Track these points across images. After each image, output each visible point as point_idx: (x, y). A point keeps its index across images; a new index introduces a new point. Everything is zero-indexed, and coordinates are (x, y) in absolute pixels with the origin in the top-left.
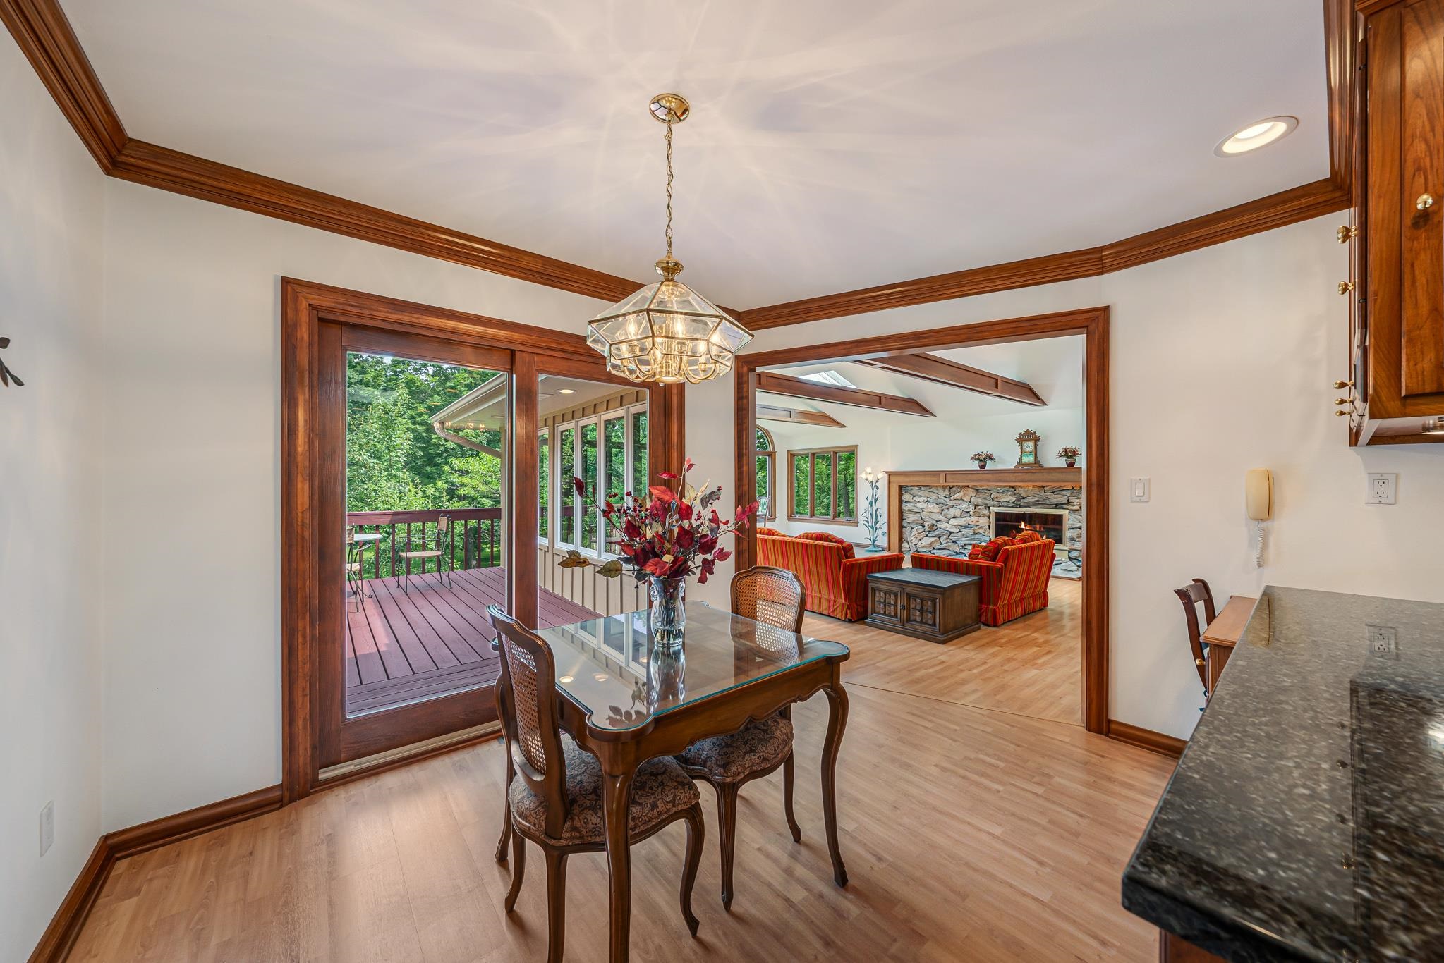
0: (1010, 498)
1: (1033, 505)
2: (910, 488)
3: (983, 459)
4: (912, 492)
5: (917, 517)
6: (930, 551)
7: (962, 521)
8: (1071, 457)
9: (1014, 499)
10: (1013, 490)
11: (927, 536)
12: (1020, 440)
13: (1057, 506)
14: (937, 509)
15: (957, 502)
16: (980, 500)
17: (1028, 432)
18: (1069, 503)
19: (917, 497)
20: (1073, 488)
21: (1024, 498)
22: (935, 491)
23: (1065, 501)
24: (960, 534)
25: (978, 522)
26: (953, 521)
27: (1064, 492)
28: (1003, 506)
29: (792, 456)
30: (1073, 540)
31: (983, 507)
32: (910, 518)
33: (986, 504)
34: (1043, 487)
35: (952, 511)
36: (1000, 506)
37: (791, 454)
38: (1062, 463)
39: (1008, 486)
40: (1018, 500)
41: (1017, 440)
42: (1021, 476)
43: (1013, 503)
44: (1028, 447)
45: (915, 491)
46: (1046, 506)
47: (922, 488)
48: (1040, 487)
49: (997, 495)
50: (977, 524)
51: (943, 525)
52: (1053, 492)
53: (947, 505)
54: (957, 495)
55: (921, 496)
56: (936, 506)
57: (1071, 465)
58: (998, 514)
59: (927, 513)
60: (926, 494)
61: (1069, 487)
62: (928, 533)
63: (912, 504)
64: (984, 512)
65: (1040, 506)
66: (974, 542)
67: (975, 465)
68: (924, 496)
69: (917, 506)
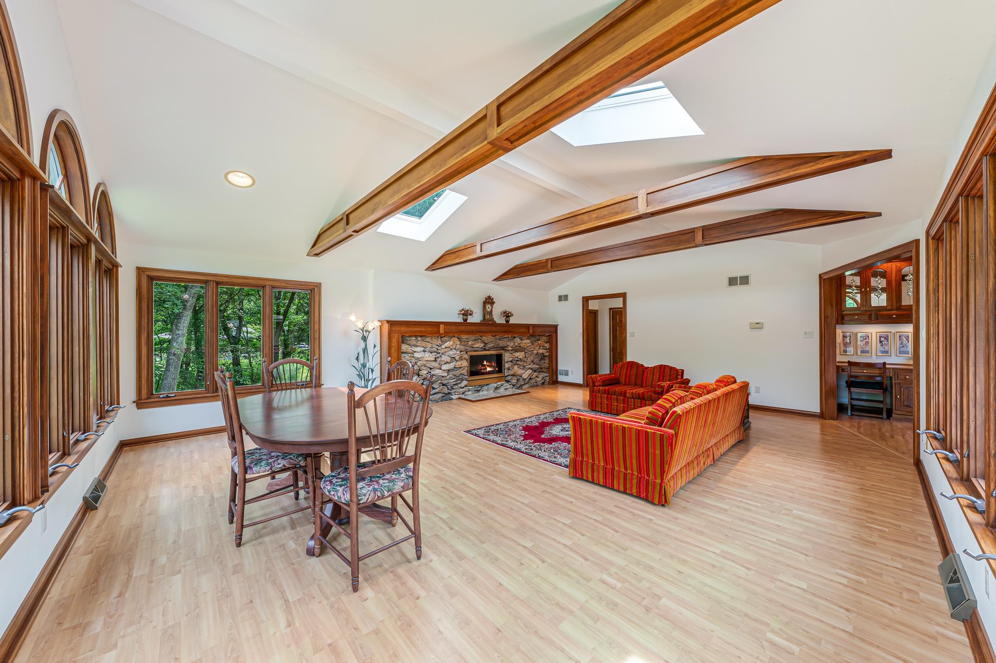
0: (480, 344)
1: (492, 349)
2: (408, 339)
3: (466, 313)
4: (410, 342)
7: (451, 366)
8: (507, 316)
9: (482, 345)
10: (481, 338)
12: (484, 303)
13: (500, 348)
14: (431, 357)
15: (446, 350)
16: (462, 347)
17: (488, 297)
18: (506, 346)
19: (413, 347)
20: (508, 337)
21: (486, 344)
22: (429, 340)
23: (504, 345)
24: (448, 377)
25: (462, 365)
26: (445, 367)
27: (505, 340)
28: (475, 351)
30: (508, 369)
31: (465, 353)
33: (466, 349)
34: (495, 336)
35: (445, 358)
36: (473, 351)
38: (502, 321)
39: (477, 336)
40: (484, 346)
42: (484, 328)
43: (481, 348)
44: (488, 307)
45: (413, 340)
47: (419, 338)
49: (473, 342)
50: (462, 366)
51: (436, 372)
53: (439, 353)
54: (447, 344)
55: (417, 346)
56: (431, 355)
57: (507, 321)
58: (471, 357)
59: (424, 362)
60: (424, 344)
61: (506, 336)
62: (422, 381)
63: (409, 355)
64: (465, 356)
65: (495, 349)
66: (459, 382)
67: (460, 320)
68: (420, 346)
69: (415, 356)
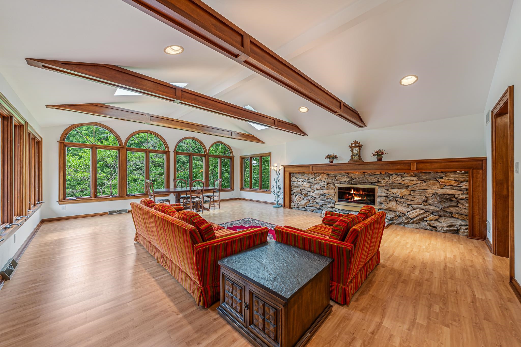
0: (346, 179)
1: (358, 183)
2: (295, 174)
3: (331, 158)
4: (296, 176)
5: (298, 189)
6: (305, 207)
7: (321, 192)
8: (380, 155)
9: (348, 180)
10: (347, 174)
11: (303, 199)
12: (352, 147)
13: (372, 183)
14: (308, 185)
15: (318, 181)
16: (330, 180)
17: (356, 142)
18: (378, 182)
19: (298, 179)
20: (381, 174)
21: (353, 179)
22: (307, 175)
23: (376, 181)
24: (320, 199)
25: (329, 192)
26: (316, 192)
27: (376, 176)
28: (342, 184)
29: (242, 159)
30: (381, 203)
31: (332, 184)
32: (295, 190)
33: (333, 182)
34: (364, 173)
35: (316, 187)
36: (340, 184)
37: (241, 158)
38: (374, 159)
39: (345, 173)
40: (350, 181)
41: (350, 147)
42: (352, 167)
43: (348, 182)
44: (356, 150)
45: (297, 175)
46: (366, 184)
47: (301, 174)
48: (362, 173)
49: (339, 177)
51: (311, 194)
52: (370, 176)
53: (313, 183)
54: (318, 178)
55: (300, 178)
56: (308, 184)
57: (380, 160)
58: (339, 188)
59: (303, 187)
60: (303, 177)
61: (379, 173)
62: (303, 198)
63: (295, 183)
64: (332, 187)
65: (362, 184)
66: (327, 203)
67: (327, 161)
68: (301, 179)
69: (298, 183)
